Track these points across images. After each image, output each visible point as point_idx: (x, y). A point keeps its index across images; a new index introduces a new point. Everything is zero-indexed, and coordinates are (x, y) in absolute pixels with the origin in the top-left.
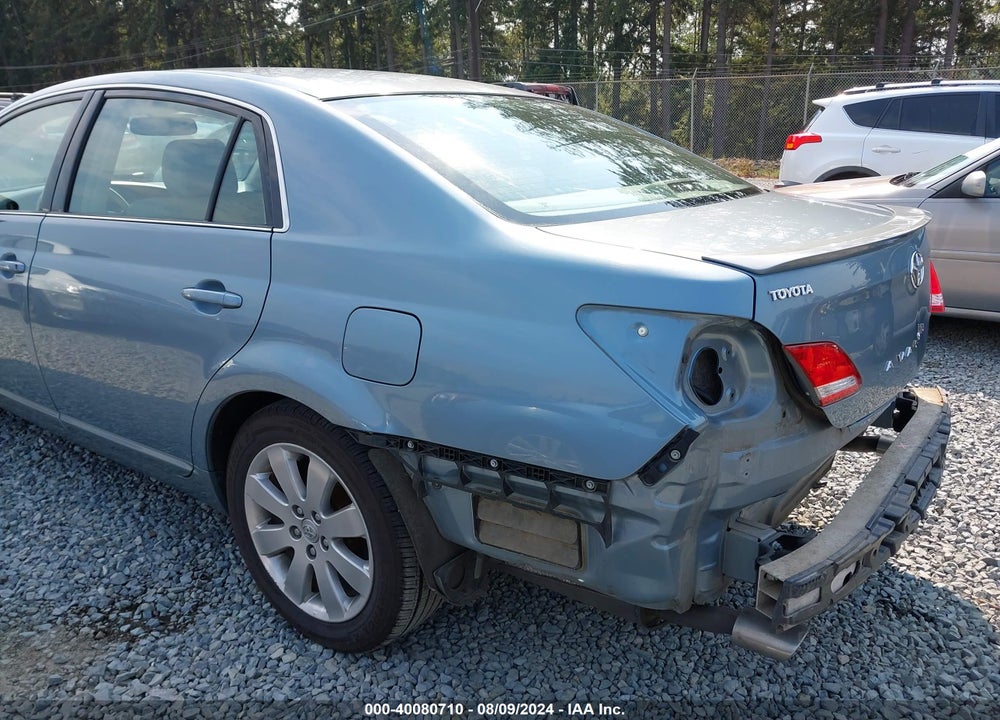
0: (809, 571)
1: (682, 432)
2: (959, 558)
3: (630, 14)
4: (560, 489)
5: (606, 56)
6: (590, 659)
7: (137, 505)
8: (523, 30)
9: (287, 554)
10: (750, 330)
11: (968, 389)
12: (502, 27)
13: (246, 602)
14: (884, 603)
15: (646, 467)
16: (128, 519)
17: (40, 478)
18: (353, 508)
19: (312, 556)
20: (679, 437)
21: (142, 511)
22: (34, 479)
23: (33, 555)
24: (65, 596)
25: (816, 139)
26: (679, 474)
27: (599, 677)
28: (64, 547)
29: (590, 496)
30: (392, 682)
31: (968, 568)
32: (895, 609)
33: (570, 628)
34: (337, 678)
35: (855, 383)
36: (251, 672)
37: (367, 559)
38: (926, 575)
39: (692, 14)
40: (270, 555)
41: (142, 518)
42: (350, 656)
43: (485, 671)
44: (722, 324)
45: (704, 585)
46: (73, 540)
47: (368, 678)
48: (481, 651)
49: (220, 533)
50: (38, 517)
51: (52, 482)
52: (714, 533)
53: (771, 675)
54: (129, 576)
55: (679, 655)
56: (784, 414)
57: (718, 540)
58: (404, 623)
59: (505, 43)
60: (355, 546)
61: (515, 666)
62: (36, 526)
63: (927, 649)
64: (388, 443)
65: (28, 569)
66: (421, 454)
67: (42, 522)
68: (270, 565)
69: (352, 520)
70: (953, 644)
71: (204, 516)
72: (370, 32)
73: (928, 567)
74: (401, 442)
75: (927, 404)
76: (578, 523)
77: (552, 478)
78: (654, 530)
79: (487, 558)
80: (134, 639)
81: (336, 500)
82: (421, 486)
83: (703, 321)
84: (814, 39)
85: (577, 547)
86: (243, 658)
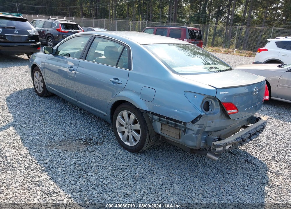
0: (221, 144)
1: (200, 115)
2: (267, 155)
3: (223, 4)
4: (177, 124)
5: (214, 16)
6: (180, 161)
7: (90, 121)
8: (190, 6)
9: (123, 133)
10: (215, 99)
11: (287, 121)
12: (184, 5)
13: (113, 142)
14: (246, 161)
15: (193, 121)
16: (88, 124)
17: (69, 114)
18: (138, 124)
19: (129, 133)
20: (199, 116)
21: (91, 123)
22: (68, 114)
23: (70, 128)
24: (78, 136)
25: (266, 50)
26: (198, 123)
27: (181, 164)
28: (76, 127)
29: (182, 125)
30: (141, 159)
31: (268, 157)
32: (248, 162)
33: (177, 155)
34: (131, 157)
35: (237, 111)
36: (114, 153)
37: (139, 134)
38: (257, 157)
39: (242, 5)
40: (120, 132)
41: (91, 124)
42: (133, 153)
43: (159, 159)
44: (209, 97)
45: (202, 145)
46: (78, 126)
47: (136, 157)
48: (159, 156)
49: (107, 129)
50: (70, 121)
51: (72, 115)
52: (205, 135)
53: (216, 169)
54: (89, 134)
55: (199, 163)
56: (221, 115)
57: (206, 137)
58: (145, 147)
59: (184, 10)
60: (137, 131)
61: (165, 160)
62: (70, 123)
63: (251, 169)
64: (147, 112)
65: (70, 131)
66: (153, 115)
67: (71, 122)
68: (119, 134)
69: (138, 126)
70: (257, 170)
71: (104, 125)
72: (146, 4)
73: (258, 156)
74: (149, 112)
75: (263, 120)
76: (180, 130)
77: (176, 121)
78: (193, 132)
79: (162, 136)
80: (91, 145)
81: (135, 122)
82: (152, 121)
83: (206, 96)
84: (279, 15)
85: (179, 135)
86: (113, 151)
